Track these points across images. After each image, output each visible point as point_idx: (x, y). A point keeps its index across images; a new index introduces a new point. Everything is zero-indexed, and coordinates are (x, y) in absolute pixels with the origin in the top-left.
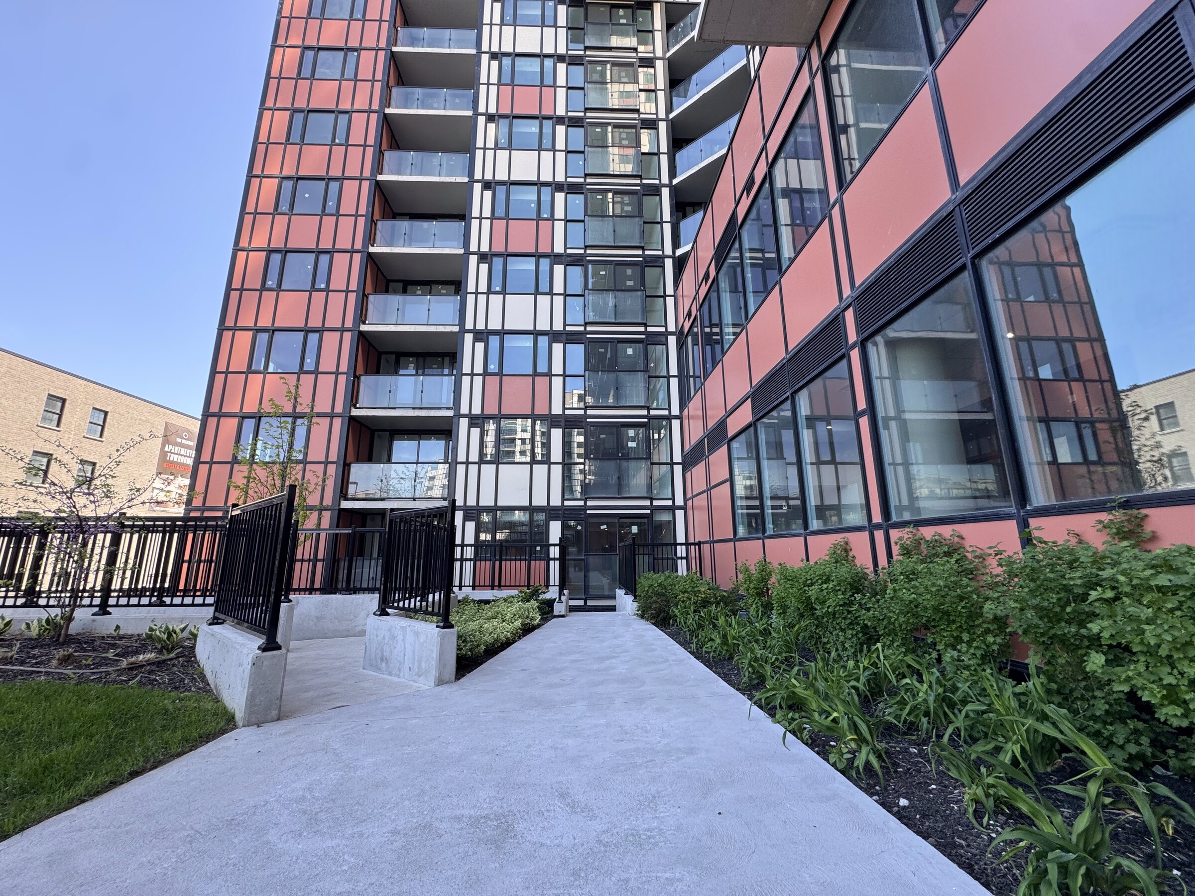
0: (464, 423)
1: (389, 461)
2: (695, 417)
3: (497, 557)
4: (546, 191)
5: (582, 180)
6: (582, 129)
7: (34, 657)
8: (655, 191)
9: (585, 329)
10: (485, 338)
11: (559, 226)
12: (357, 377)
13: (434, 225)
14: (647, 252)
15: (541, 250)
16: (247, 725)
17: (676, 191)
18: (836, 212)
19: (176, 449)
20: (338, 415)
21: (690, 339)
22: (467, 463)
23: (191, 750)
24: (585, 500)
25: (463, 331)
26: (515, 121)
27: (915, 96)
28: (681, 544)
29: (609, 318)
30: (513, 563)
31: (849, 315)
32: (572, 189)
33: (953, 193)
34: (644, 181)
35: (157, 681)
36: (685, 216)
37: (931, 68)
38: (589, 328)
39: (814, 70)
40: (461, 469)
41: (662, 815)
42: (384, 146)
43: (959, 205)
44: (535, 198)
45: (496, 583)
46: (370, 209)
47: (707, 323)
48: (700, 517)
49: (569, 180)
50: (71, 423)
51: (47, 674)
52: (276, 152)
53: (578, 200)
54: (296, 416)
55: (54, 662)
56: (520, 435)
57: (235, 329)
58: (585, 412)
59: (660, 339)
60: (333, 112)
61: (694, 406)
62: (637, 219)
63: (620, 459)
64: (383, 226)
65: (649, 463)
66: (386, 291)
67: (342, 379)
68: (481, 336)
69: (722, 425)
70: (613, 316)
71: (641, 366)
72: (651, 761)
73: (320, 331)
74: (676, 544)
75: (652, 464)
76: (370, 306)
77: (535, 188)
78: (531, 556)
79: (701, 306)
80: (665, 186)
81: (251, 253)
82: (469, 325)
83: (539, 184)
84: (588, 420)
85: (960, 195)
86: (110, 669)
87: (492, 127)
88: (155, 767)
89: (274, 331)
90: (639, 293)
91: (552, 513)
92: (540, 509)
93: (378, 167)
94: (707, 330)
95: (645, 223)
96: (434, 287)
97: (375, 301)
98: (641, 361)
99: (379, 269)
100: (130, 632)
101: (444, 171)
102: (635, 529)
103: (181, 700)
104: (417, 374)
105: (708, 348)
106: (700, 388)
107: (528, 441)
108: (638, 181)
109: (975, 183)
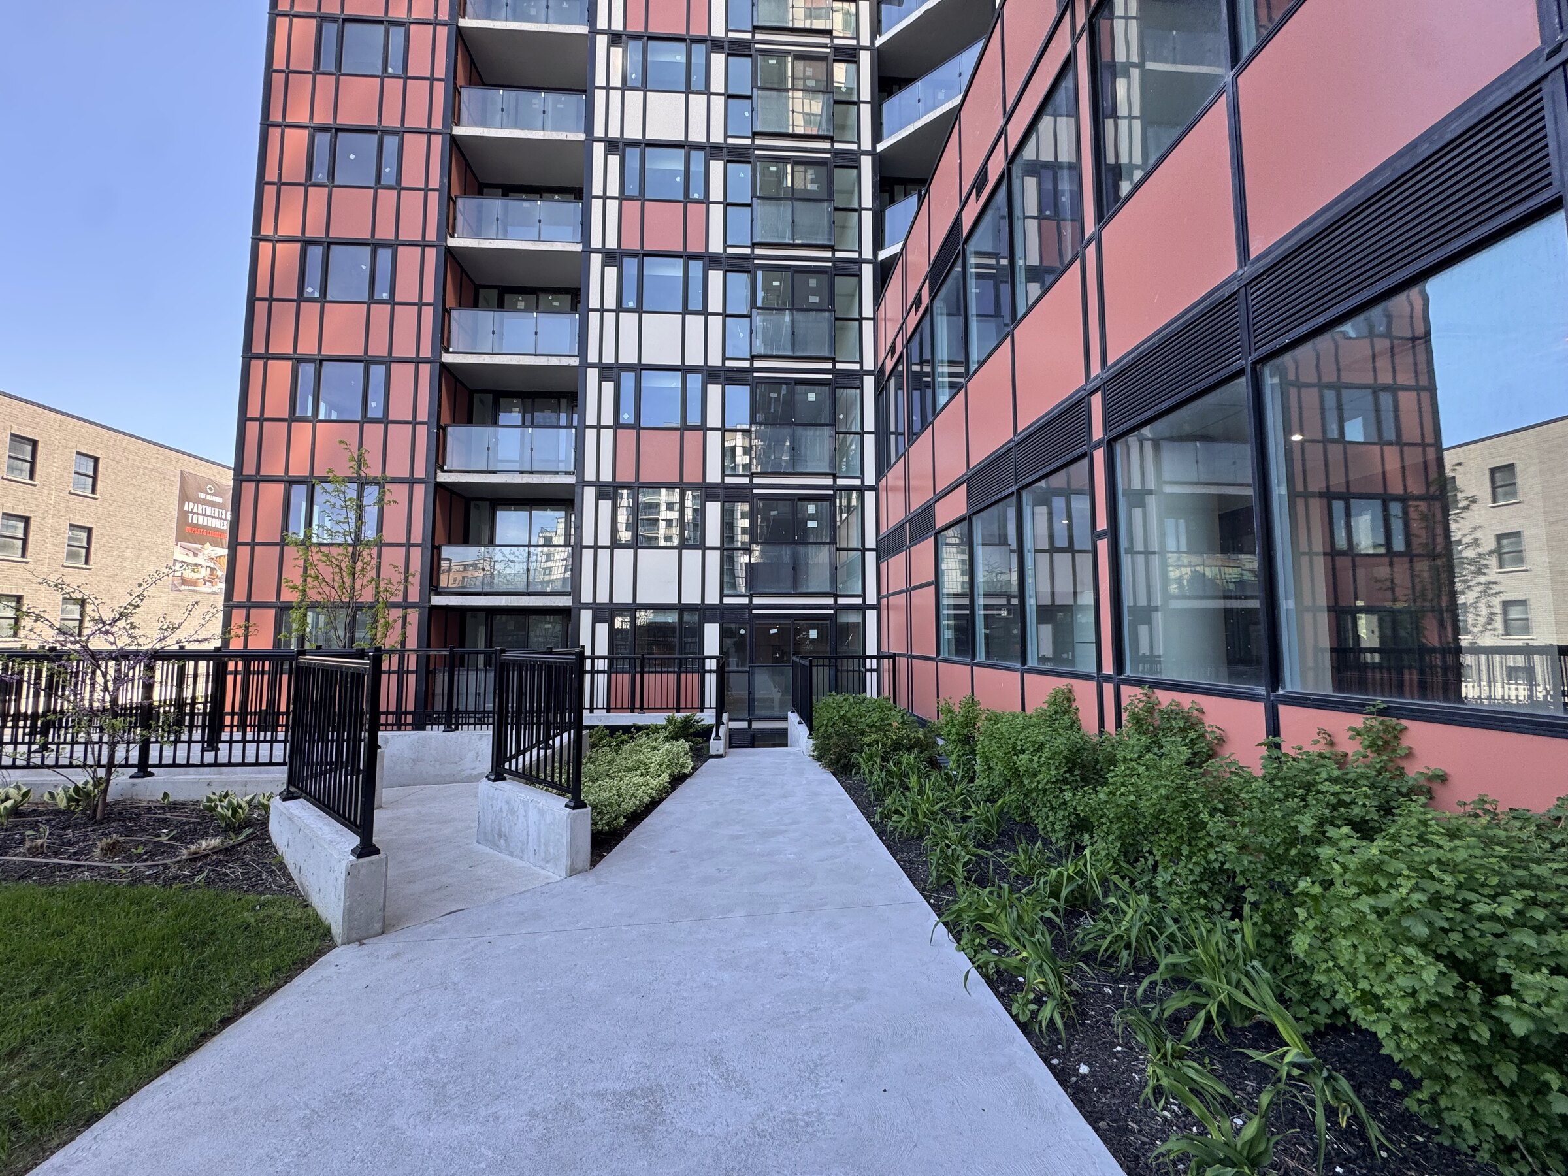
0: (590, 493)
1: (491, 542)
2: (895, 489)
3: (638, 669)
4: (697, 157)
5: (748, 142)
6: (749, 60)
7: (70, 844)
8: (851, 161)
9: (752, 364)
10: (615, 377)
11: (716, 212)
12: (442, 429)
13: (537, 207)
14: (838, 255)
15: (691, 248)
16: (348, 942)
17: (881, 162)
18: (1091, 251)
19: (199, 508)
20: (420, 481)
21: (892, 382)
22: (596, 547)
23: (286, 983)
24: (751, 597)
25: (585, 365)
26: (651, 44)
27: (1207, 110)
28: (871, 657)
29: (784, 349)
30: (658, 675)
31: (1096, 401)
32: (734, 155)
33: (1240, 267)
34: (837, 146)
35: (228, 875)
36: (892, 201)
37: (1232, 73)
38: (757, 364)
39: (1078, 31)
40: (588, 555)
41: (823, 1091)
42: (461, 81)
43: (1245, 285)
44: (681, 167)
45: (637, 705)
46: (446, 180)
47: (916, 359)
48: (896, 620)
49: (730, 141)
50: (48, 473)
51: (91, 868)
52: (301, 86)
53: (742, 172)
54: (362, 484)
55: (97, 852)
56: (664, 514)
57: (267, 357)
58: (751, 480)
59: (853, 380)
60: (381, 22)
61: (895, 475)
62: (826, 204)
63: (797, 543)
64: (466, 206)
65: (833, 549)
66: (475, 305)
67: (422, 431)
68: (609, 372)
69: (928, 511)
70: (789, 346)
71: (825, 417)
72: (816, 1009)
73: (387, 362)
74: (865, 657)
75: (838, 550)
76: (454, 326)
77: (682, 152)
78: (680, 667)
79: (909, 342)
80: (866, 153)
81: (279, 245)
82: (593, 357)
83: (687, 147)
84: (755, 491)
85: (1248, 271)
86: (168, 861)
87: (617, 52)
88: (249, 1010)
89: (321, 361)
90: (827, 314)
91: (707, 612)
92: (692, 608)
93: (454, 114)
94: (916, 368)
95: (836, 209)
96: (542, 296)
97: (460, 319)
98: (826, 411)
99: (463, 270)
100: (182, 799)
101: (549, 124)
102: (813, 634)
103: (263, 905)
104: (523, 425)
105: (916, 394)
106: (904, 454)
107: (675, 523)
108: (827, 146)
109: (1268, 260)
